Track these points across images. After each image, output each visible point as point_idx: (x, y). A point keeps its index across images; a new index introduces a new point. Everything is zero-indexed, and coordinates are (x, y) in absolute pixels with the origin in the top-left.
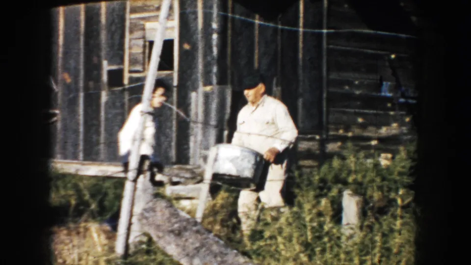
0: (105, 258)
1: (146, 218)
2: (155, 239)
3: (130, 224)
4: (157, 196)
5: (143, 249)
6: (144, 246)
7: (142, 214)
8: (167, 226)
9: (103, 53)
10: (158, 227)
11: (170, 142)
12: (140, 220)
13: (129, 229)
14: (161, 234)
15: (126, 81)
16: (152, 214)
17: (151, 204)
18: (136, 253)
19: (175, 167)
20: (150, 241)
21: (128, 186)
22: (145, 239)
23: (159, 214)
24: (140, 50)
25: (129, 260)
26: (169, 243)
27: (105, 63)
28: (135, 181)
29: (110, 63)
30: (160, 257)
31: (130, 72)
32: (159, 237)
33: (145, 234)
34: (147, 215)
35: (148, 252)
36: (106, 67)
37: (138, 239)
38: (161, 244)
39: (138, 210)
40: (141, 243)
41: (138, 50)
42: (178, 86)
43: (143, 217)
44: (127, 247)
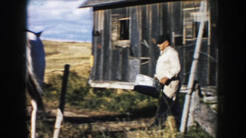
0: (175, 134)
1: (196, 114)
2: (200, 124)
3: (188, 117)
4: (202, 102)
5: (194, 129)
6: (195, 128)
7: (194, 112)
8: (206, 118)
9: (172, 29)
10: (202, 118)
11: (206, 74)
12: (193, 115)
13: (187, 119)
14: (203, 122)
15: (184, 43)
16: (199, 111)
17: (198, 107)
18: (190, 132)
19: (209, 87)
20: (198, 125)
21: (187, 97)
22: (195, 124)
23: (203, 112)
24: (191, 27)
25: (187, 135)
26: (207, 126)
27: (173, 33)
28: (191, 94)
29: (176, 34)
30: (202, 134)
31: (186, 38)
32: (202, 123)
33: (195, 122)
34: (196, 112)
35: (197, 131)
36: (174, 35)
37: (191, 125)
38: (203, 127)
39: (192, 109)
40: (193, 126)
41: (190, 27)
42: (211, 46)
43: (194, 113)
44: (186, 128)
